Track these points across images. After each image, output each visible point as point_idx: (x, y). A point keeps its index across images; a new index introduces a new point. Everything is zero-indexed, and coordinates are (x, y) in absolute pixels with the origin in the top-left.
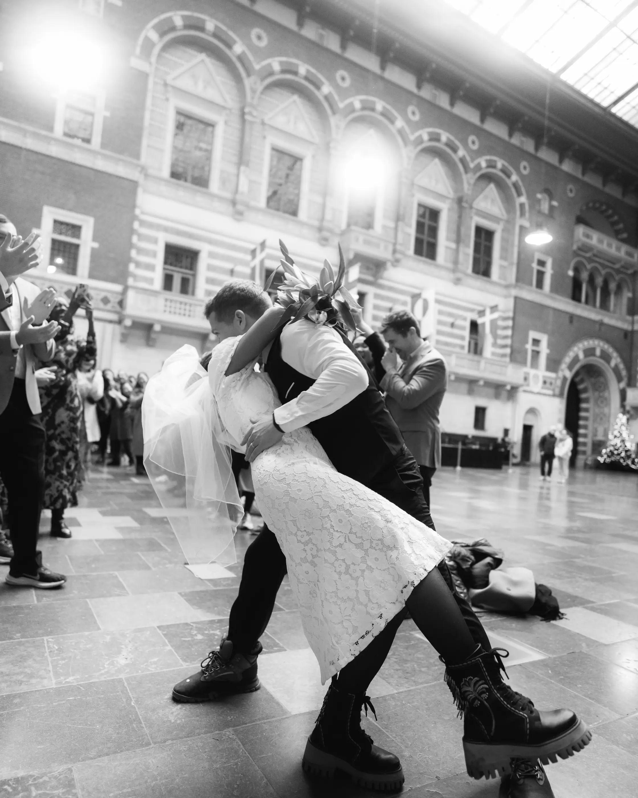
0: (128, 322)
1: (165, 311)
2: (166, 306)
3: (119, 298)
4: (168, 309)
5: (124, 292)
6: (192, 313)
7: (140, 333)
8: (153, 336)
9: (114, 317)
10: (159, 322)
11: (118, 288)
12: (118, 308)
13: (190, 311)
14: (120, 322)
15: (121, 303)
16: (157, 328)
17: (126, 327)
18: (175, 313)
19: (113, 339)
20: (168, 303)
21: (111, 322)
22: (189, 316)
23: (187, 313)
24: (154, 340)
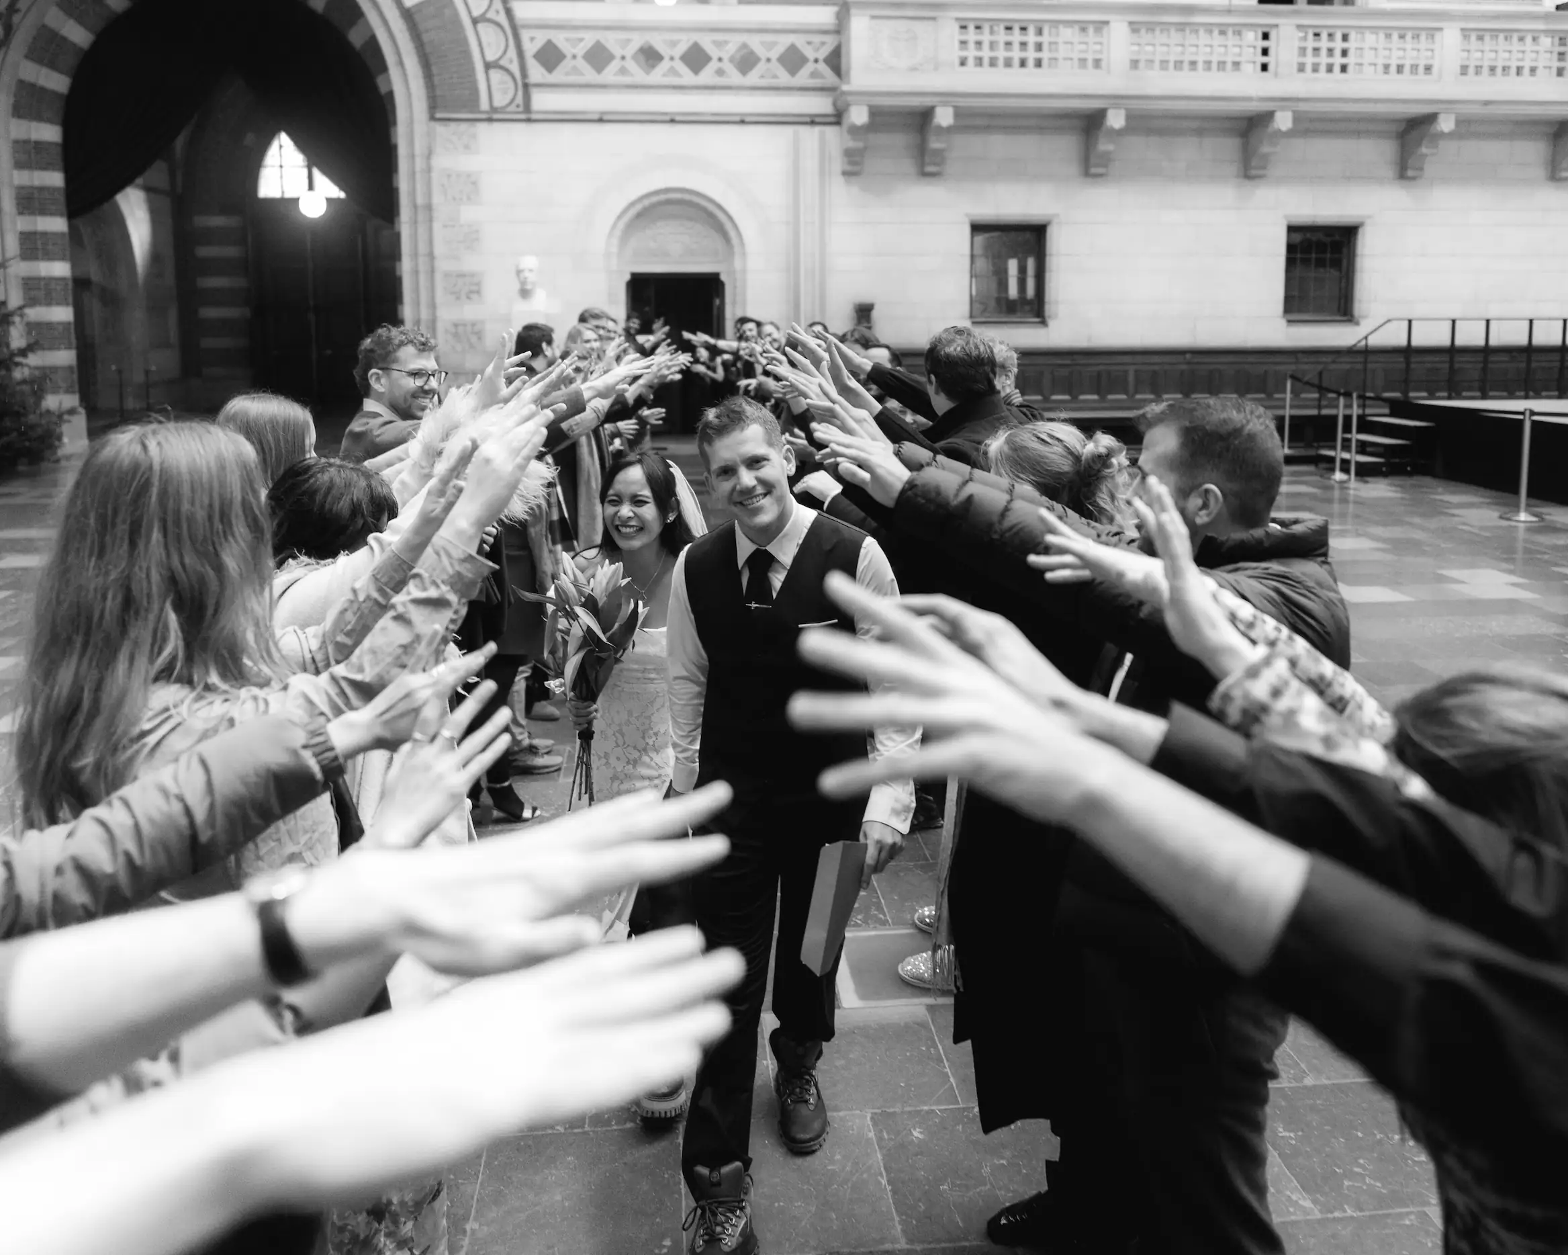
0: (858, 115)
1: (963, 63)
2: (963, 43)
3: (830, 42)
4: (971, 53)
5: (840, 28)
6: (1045, 55)
7: (899, 140)
8: (935, 144)
9: (820, 105)
10: (947, 96)
11: (824, 15)
12: (830, 78)
13: (1039, 47)
14: (837, 118)
15: (836, 61)
16: (944, 117)
17: (854, 131)
18: (993, 63)
19: (822, 172)
20: (971, 36)
21: (813, 121)
22: (1039, 63)
23: (1031, 55)
24: (940, 157)
